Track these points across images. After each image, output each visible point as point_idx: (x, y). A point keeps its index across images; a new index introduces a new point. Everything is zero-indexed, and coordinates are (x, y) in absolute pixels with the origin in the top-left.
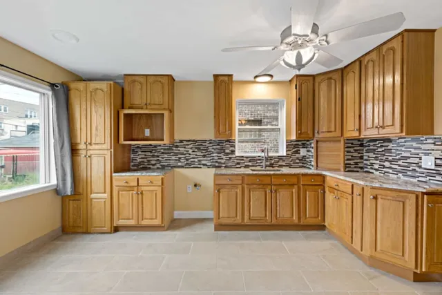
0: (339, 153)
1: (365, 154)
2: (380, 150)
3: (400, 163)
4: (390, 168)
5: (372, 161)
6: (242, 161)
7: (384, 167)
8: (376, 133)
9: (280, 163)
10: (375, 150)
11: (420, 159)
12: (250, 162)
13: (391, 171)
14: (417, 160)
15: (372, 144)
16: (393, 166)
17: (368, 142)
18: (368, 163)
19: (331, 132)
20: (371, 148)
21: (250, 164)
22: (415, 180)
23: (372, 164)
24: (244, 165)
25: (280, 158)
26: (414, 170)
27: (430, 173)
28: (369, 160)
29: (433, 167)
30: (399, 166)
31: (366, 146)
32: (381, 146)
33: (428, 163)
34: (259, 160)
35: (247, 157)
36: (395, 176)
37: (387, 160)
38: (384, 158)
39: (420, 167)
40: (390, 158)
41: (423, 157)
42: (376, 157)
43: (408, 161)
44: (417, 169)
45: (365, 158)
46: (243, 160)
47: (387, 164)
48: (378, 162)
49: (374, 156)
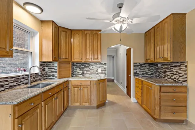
0: (69, 69)
1: (74, 69)
2: (82, 67)
3: (90, 71)
4: (86, 73)
5: (78, 72)
6: (7, 83)
7: (84, 73)
8: (91, 61)
9: (36, 79)
10: (80, 67)
11: (97, 69)
12: (14, 82)
13: (87, 74)
14: (96, 70)
15: (78, 65)
16: (88, 72)
17: (76, 64)
18: (76, 72)
19: (66, 58)
20: (78, 66)
21: (15, 84)
22: (96, 76)
23: (78, 73)
24: (8, 86)
25: (36, 75)
26: (95, 73)
27: (100, 73)
28: (77, 71)
29: (101, 71)
30: (90, 72)
31: (75, 66)
32: (83, 66)
33: (100, 70)
34: (23, 78)
35: (11, 78)
36: (89, 76)
37: (85, 71)
38: (84, 70)
39: (97, 72)
40: (87, 70)
41: (98, 69)
42: (80, 70)
43: (93, 70)
44: (96, 72)
45: (74, 70)
46: (7, 81)
47: (85, 72)
48: (81, 71)
49: (80, 69)
